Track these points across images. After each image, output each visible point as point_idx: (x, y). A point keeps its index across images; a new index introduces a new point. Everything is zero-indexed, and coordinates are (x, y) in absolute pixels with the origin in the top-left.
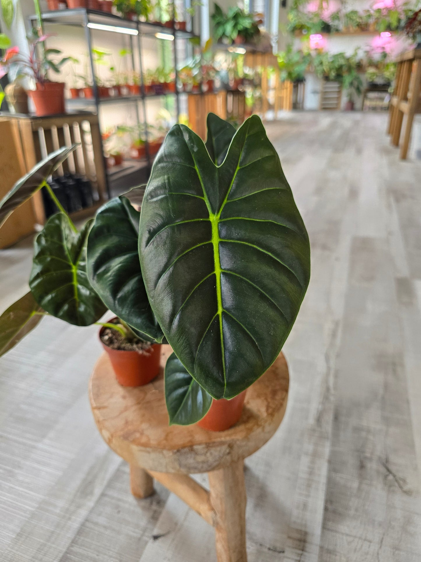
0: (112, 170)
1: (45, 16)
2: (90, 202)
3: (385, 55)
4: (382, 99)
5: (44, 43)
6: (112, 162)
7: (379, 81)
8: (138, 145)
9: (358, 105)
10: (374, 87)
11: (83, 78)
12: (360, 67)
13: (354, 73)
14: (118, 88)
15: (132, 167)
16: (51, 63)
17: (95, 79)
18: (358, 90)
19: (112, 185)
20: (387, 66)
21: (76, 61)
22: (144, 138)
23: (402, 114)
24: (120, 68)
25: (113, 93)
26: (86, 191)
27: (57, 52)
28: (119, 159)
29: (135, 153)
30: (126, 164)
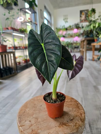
0: (18, 65)
1: (3, 32)
2: (12, 73)
3: (77, 41)
4: (77, 50)
5: (3, 37)
6: (18, 64)
7: (76, 46)
8: (24, 60)
9: (73, 51)
10: (75, 48)
11: (12, 45)
12: (72, 44)
13: (71, 45)
14: (20, 47)
15: (23, 65)
16: (4, 40)
17: (14, 45)
18: (72, 48)
19: (18, 69)
20: (77, 44)
21: (10, 41)
22: (26, 58)
23: (83, 52)
24: (20, 43)
25: (18, 48)
26: (11, 70)
27: (6, 38)
28: (19, 63)
29: (23, 62)
30: (21, 64)
